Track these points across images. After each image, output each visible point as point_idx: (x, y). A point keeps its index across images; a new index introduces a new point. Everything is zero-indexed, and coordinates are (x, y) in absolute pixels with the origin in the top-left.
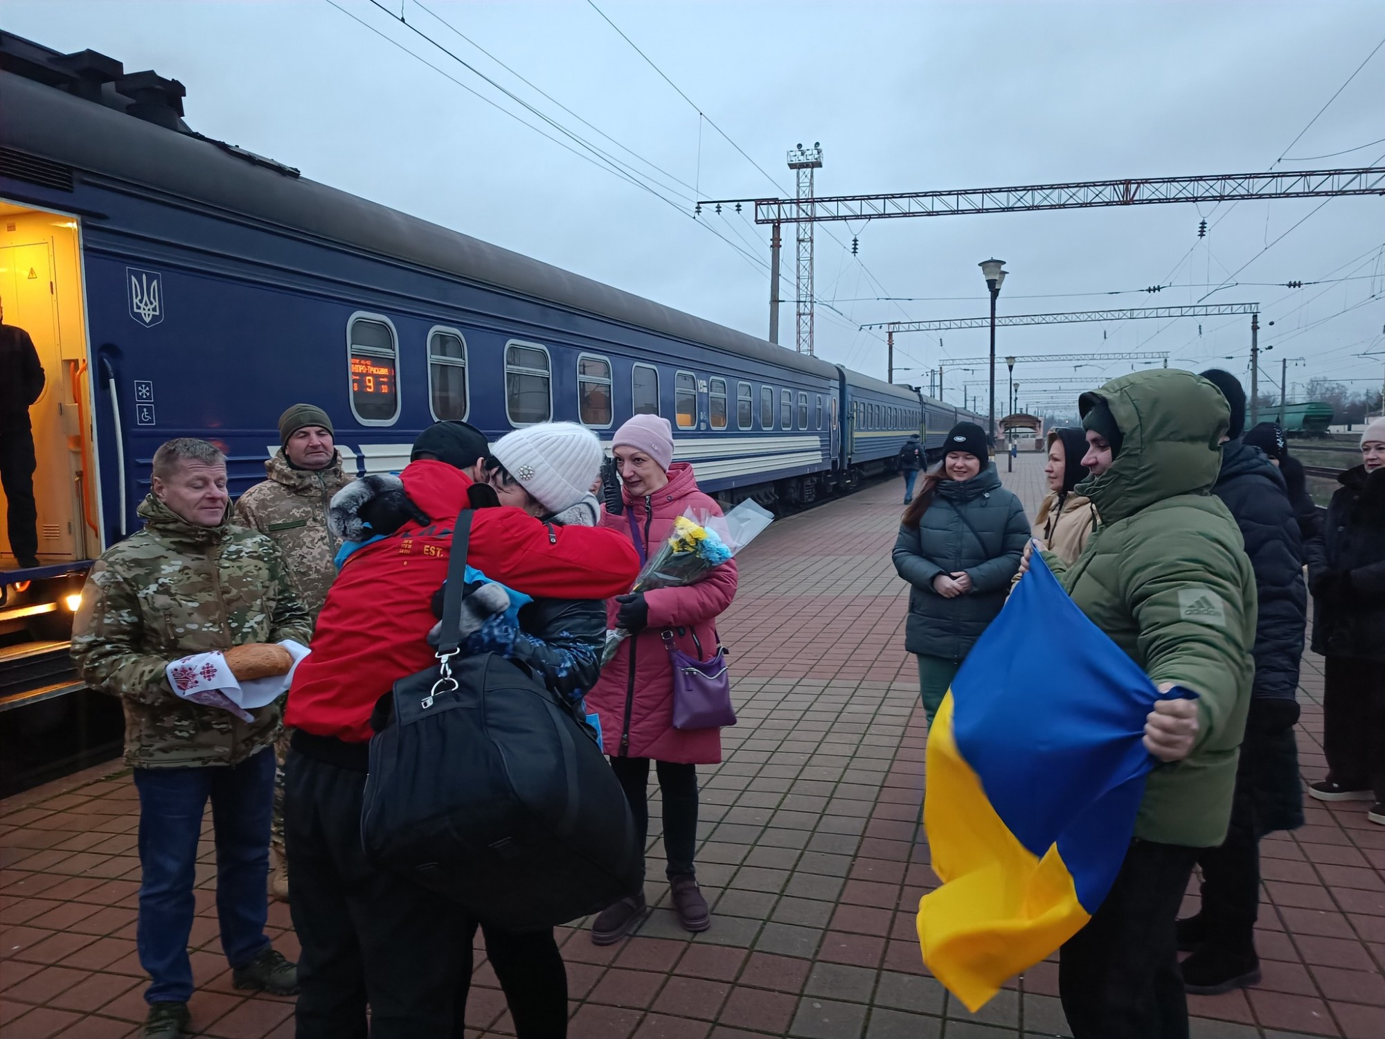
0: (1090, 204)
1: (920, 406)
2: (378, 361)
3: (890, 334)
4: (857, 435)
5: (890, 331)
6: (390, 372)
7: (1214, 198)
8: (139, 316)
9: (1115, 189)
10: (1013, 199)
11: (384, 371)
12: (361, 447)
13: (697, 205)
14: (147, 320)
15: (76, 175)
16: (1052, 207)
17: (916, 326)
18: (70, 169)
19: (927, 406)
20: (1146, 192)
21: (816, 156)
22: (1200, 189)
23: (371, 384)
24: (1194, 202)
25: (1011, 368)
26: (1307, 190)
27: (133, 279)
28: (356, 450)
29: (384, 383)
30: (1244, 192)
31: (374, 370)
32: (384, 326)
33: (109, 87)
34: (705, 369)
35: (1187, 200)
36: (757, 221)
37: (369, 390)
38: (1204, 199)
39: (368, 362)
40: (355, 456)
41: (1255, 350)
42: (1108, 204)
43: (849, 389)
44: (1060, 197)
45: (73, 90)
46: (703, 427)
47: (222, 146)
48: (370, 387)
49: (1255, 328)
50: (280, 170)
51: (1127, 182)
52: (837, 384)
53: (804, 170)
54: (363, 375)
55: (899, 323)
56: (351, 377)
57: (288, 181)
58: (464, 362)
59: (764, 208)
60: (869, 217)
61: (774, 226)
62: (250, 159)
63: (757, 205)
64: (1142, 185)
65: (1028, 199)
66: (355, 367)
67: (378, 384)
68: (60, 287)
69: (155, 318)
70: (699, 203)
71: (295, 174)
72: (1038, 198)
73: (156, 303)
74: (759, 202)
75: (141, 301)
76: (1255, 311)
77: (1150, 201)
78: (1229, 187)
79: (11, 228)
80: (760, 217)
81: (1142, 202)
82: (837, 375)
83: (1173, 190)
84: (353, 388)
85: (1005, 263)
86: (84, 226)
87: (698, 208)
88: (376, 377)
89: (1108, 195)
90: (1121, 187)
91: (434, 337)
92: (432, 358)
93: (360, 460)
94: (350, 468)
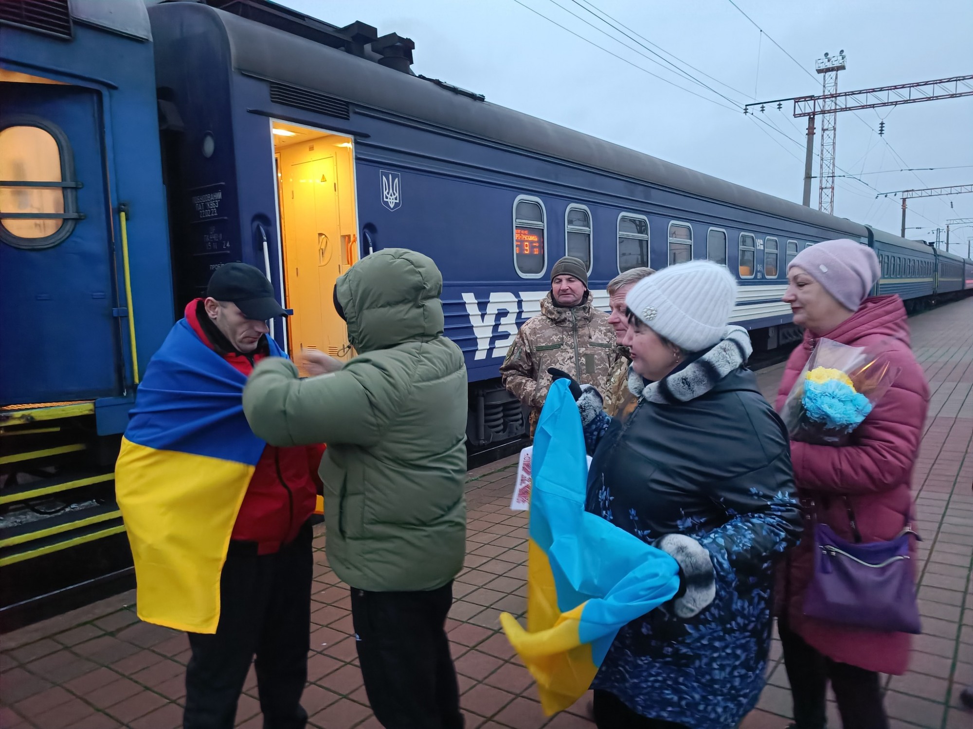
1: (934, 257)
2: (532, 230)
3: (904, 200)
5: (904, 197)
6: (539, 239)
8: (387, 203)
11: (535, 238)
12: (521, 293)
13: (744, 108)
14: (392, 206)
15: (351, 108)
17: (929, 192)
18: (348, 103)
19: (941, 258)
21: (841, 61)
23: (528, 248)
27: (384, 178)
29: (535, 247)
31: (529, 238)
32: (537, 205)
33: (368, 47)
34: (762, 230)
36: (795, 116)
37: (526, 252)
39: (526, 232)
40: (517, 300)
43: (876, 245)
45: (349, 51)
46: (759, 276)
47: (438, 83)
48: (527, 250)
50: (472, 96)
52: (865, 240)
53: (830, 73)
54: (521, 242)
55: (913, 190)
56: (515, 243)
57: (478, 104)
58: (589, 230)
59: (801, 104)
60: (896, 103)
61: (810, 118)
62: (455, 90)
63: (795, 102)
66: (517, 236)
67: (532, 247)
68: (340, 187)
69: (396, 205)
70: (746, 106)
71: (481, 99)
73: (397, 195)
74: (797, 100)
75: (388, 193)
79: (311, 149)
80: (798, 112)
82: (867, 234)
84: (516, 250)
86: (356, 143)
87: (746, 109)
88: (531, 242)
91: (570, 211)
92: (568, 228)
93: (520, 303)
94: (513, 308)
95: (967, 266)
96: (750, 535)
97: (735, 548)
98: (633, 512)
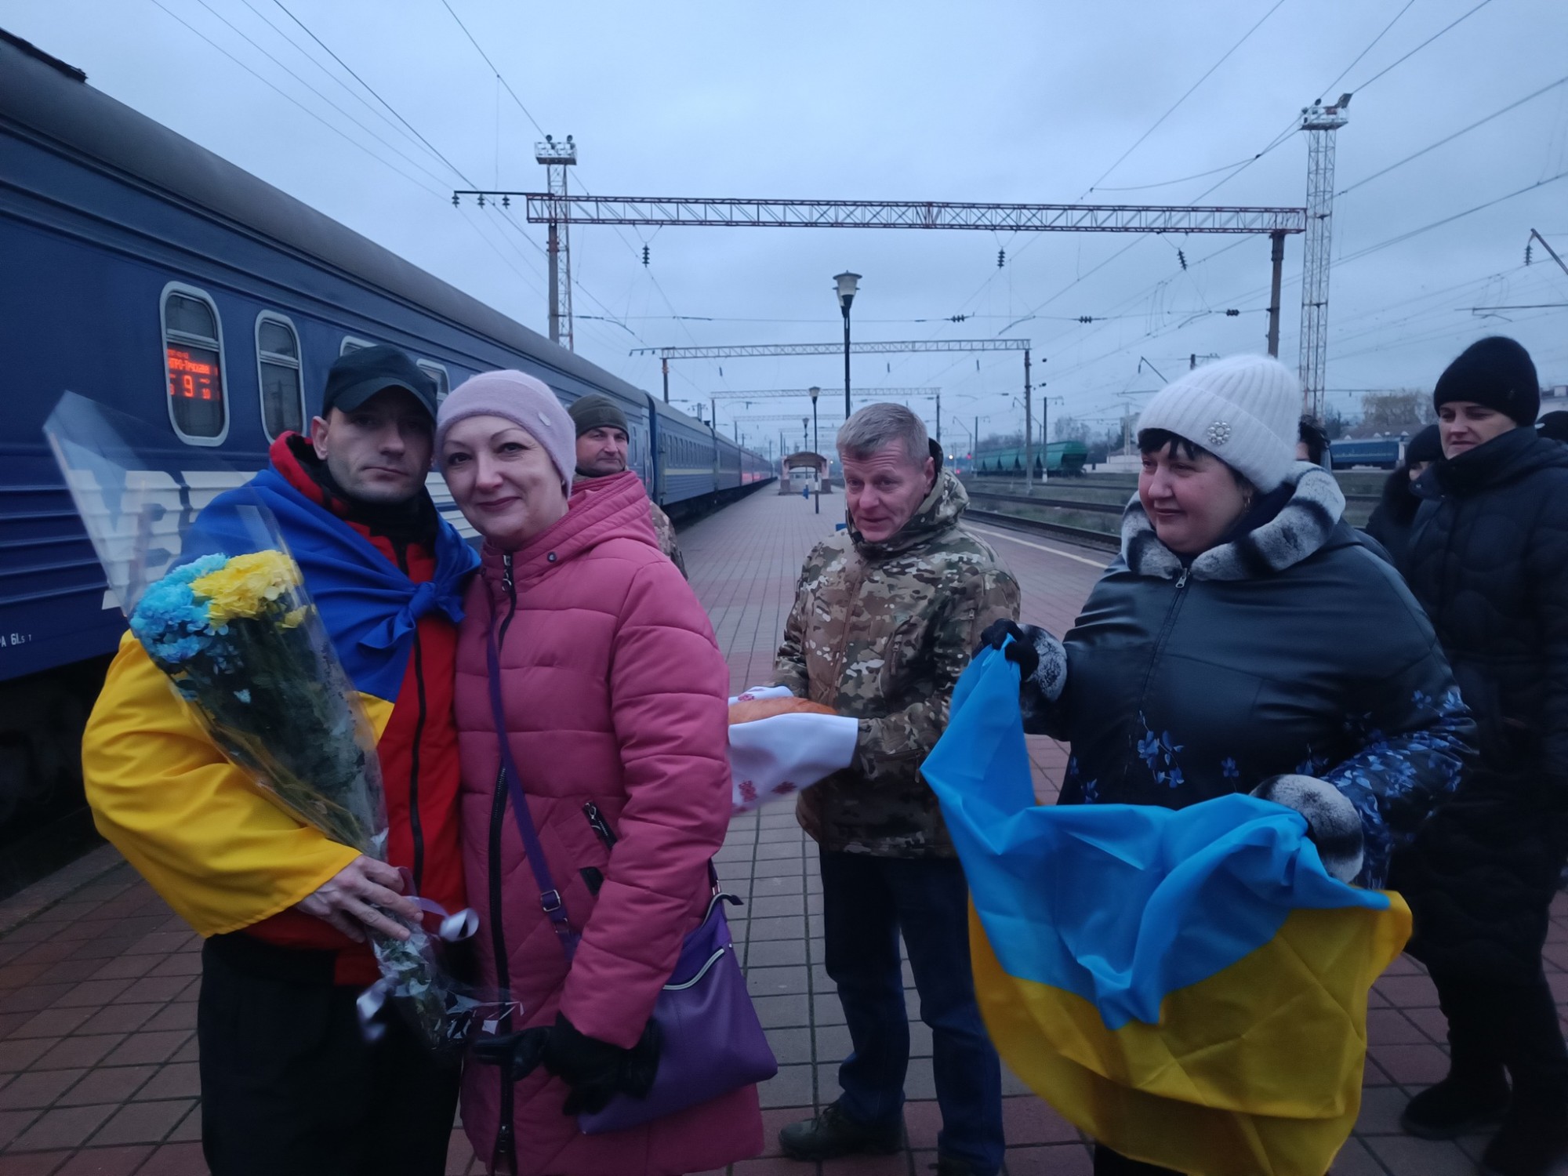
0: (894, 226)
1: (711, 440)
2: (197, 353)
3: (665, 361)
4: (668, 472)
5: (665, 357)
6: (212, 371)
7: (1011, 228)
9: (917, 213)
10: (815, 214)
11: (204, 369)
12: (186, 474)
13: (453, 195)
16: (856, 225)
17: (694, 352)
19: (721, 444)
20: (947, 216)
21: (570, 152)
22: (997, 217)
23: (190, 387)
24: (992, 230)
25: (815, 400)
26: (1094, 225)
28: (179, 479)
29: (204, 386)
30: (1038, 223)
31: (192, 366)
32: (204, 303)
35: (986, 227)
36: (529, 219)
37: (188, 395)
38: (1002, 228)
39: (186, 355)
40: (178, 486)
41: (1028, 387)
42: (911, 226)
43: (658, 419)
44: (863, 215)
48: (188, 390)
49: (1027, 365)
50: (61, 68)
51: (930, 205)
52: (646, 412)
53: (556, 166)
54: (179, 374)
55: (674, 348)
56: (168, 376)
57: (71, 84)
58: (298, 362)
59: (537, 204)
60: (661, 223)
61: (550, 227)
63: (528, 200)
64: (943, 210)
65: (832, 214)
66: (171, 362)
67: (199, 386)
70: (456, 192)
71: (79, 76)
72: (842, 214)
74: (531, 197)
76: (1027, 347)
77: (952, 227)
78: (1025, 217)
80: (533, 215)
81: (944, 226)
82: (646, 403)
83: (972, 216)
84: (170, 390)
85: (859, 277)
87: (455, 198)
88: (197, 376)
89: (910, 215)
90: (923, 208)
91: (263, 324)
92: (262, 355)
93: (184, 493)
94: (173, 505)
95: (742, 454)
96: (1409, 770)
97: (1389, 792)
98: (1230, 763)
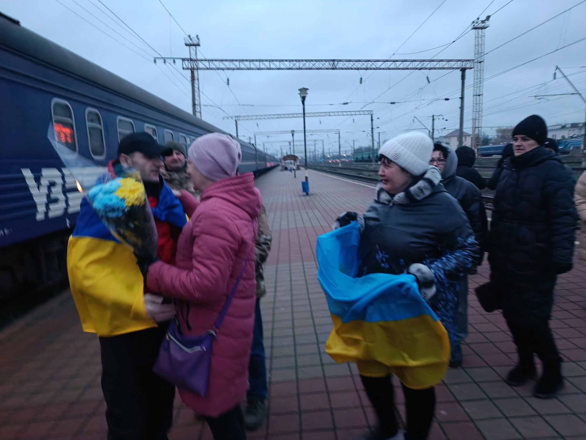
0: (321, 69)
1: (254, 151)
2: (65, 124)
3: (236, 121)
5: (236, 119)
6: (71, 131)
7: (365, 69)
9: (330, 64)
10: (291, 65)
11: (68, 130)
12: (63, 169)
13: (154, 59)
16: (307, 69)
17: (248, 118)
19: (258, 152)
20: (340, 65)
21: (197, 41)
22: (359, 65)
24: (357, 70)
25: (293, 135)
26: (396, 67)
29: (68, 137)
30: (375, 67)
31: (63, 130)
32: (67, 107)
35: (355, 69)
36: (183, 68)
38: (361, 69)
39: (61, 125)
40: (61, 174)
41: (372, 128)
42: (327, 69)
44: (309, 65)
49: (372, 120)
50: (10, 20)
51: (334, 60)
53: (192, 47)
54: (59, 132)
55: (239, 116)
56: (56, 133)
57: (15, 26)
58: (102, 127)
59: (186, 62)
60: (233, 69)
61: (191, 71)
64: (339, 62)
65: (297, 65)
66: (56, 129)
67: (66, 137)
71: (17, 23)
72: (301, 65)
74: (183, 60)
76: (372, 113)
77: (342, 69)
78: (369, 65)
80: (185, 67)
81: (339, 69)
83: (350, 65)
85: (308, 89)
87: (156, 61)
88: (65, 133)
89: (327, 65)
90: (332, 62)
91: (88, 113)
92: (88, 124)
94: (59, 181)
95: (267, 156)
96: (454, 261)
97: (447, 268)
98: (402, 260)
